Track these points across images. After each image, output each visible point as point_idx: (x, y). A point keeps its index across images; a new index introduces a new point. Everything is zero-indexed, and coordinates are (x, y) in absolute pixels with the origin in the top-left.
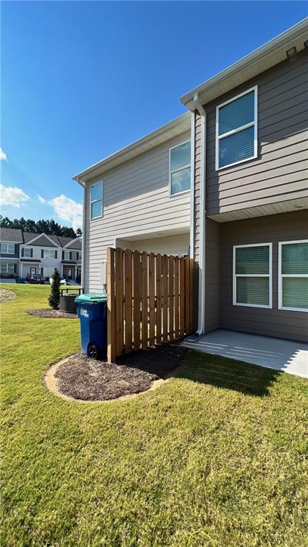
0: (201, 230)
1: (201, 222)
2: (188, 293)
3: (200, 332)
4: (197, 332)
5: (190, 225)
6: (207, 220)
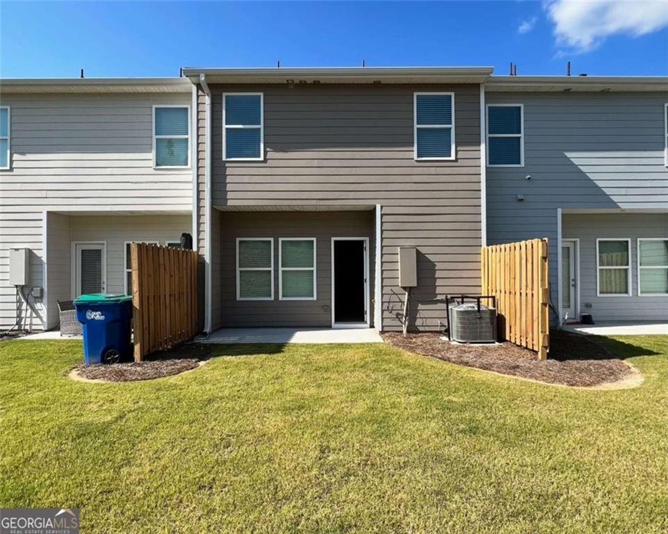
0: (207, 219)
1: (207, 211)
3: (208, 329)
4: (204, 331)
6: (213, 210)
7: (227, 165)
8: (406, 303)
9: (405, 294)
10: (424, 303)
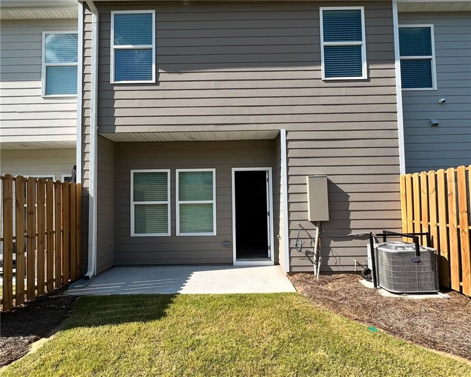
0: (92, 148)
1: (92, 139)
2: (73, 227)
3: (90, 274)
5: (76, 139)
6: (100, 138)
7: (115, 88)
8: (316, 240)
9: (316, 229)
10: (337, 239)
